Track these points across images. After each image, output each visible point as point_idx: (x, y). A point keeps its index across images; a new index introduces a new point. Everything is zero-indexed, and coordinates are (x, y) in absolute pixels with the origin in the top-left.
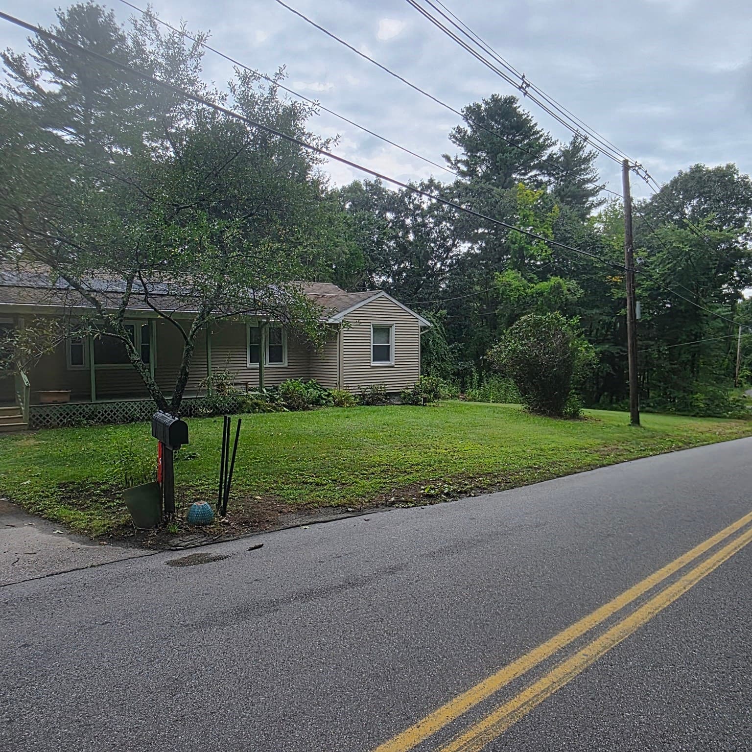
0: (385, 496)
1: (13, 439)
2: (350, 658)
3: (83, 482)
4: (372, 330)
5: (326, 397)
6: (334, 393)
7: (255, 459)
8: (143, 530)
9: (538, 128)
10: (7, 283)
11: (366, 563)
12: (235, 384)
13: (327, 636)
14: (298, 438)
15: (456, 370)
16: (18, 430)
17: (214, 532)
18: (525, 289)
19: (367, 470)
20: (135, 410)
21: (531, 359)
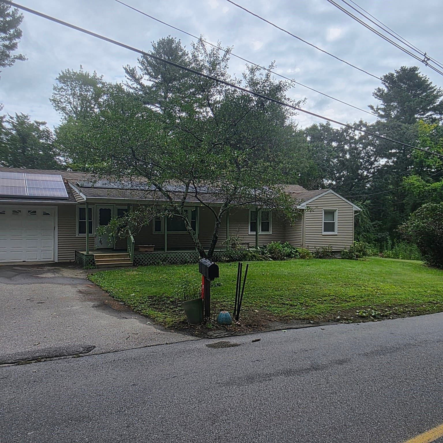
0: (334, 315)
1: (126, 271)
2: (317, 415)
3: (161, 296)
4: (323, 213)
5: (295, 253)
6: (300, 250)
7: (254, 288)
8: (192, 325)
9: (432, 85)
10: (125, 188)
11: (324, 356)
12: (242, 244)
13: (301, 399)
14: (279, 277)
15: (376, 238)
16: (127, 266)
17: (232, 330)
18: (424, 187)
19: (321, 298)
20: (187, 257)
21: (429, 232)
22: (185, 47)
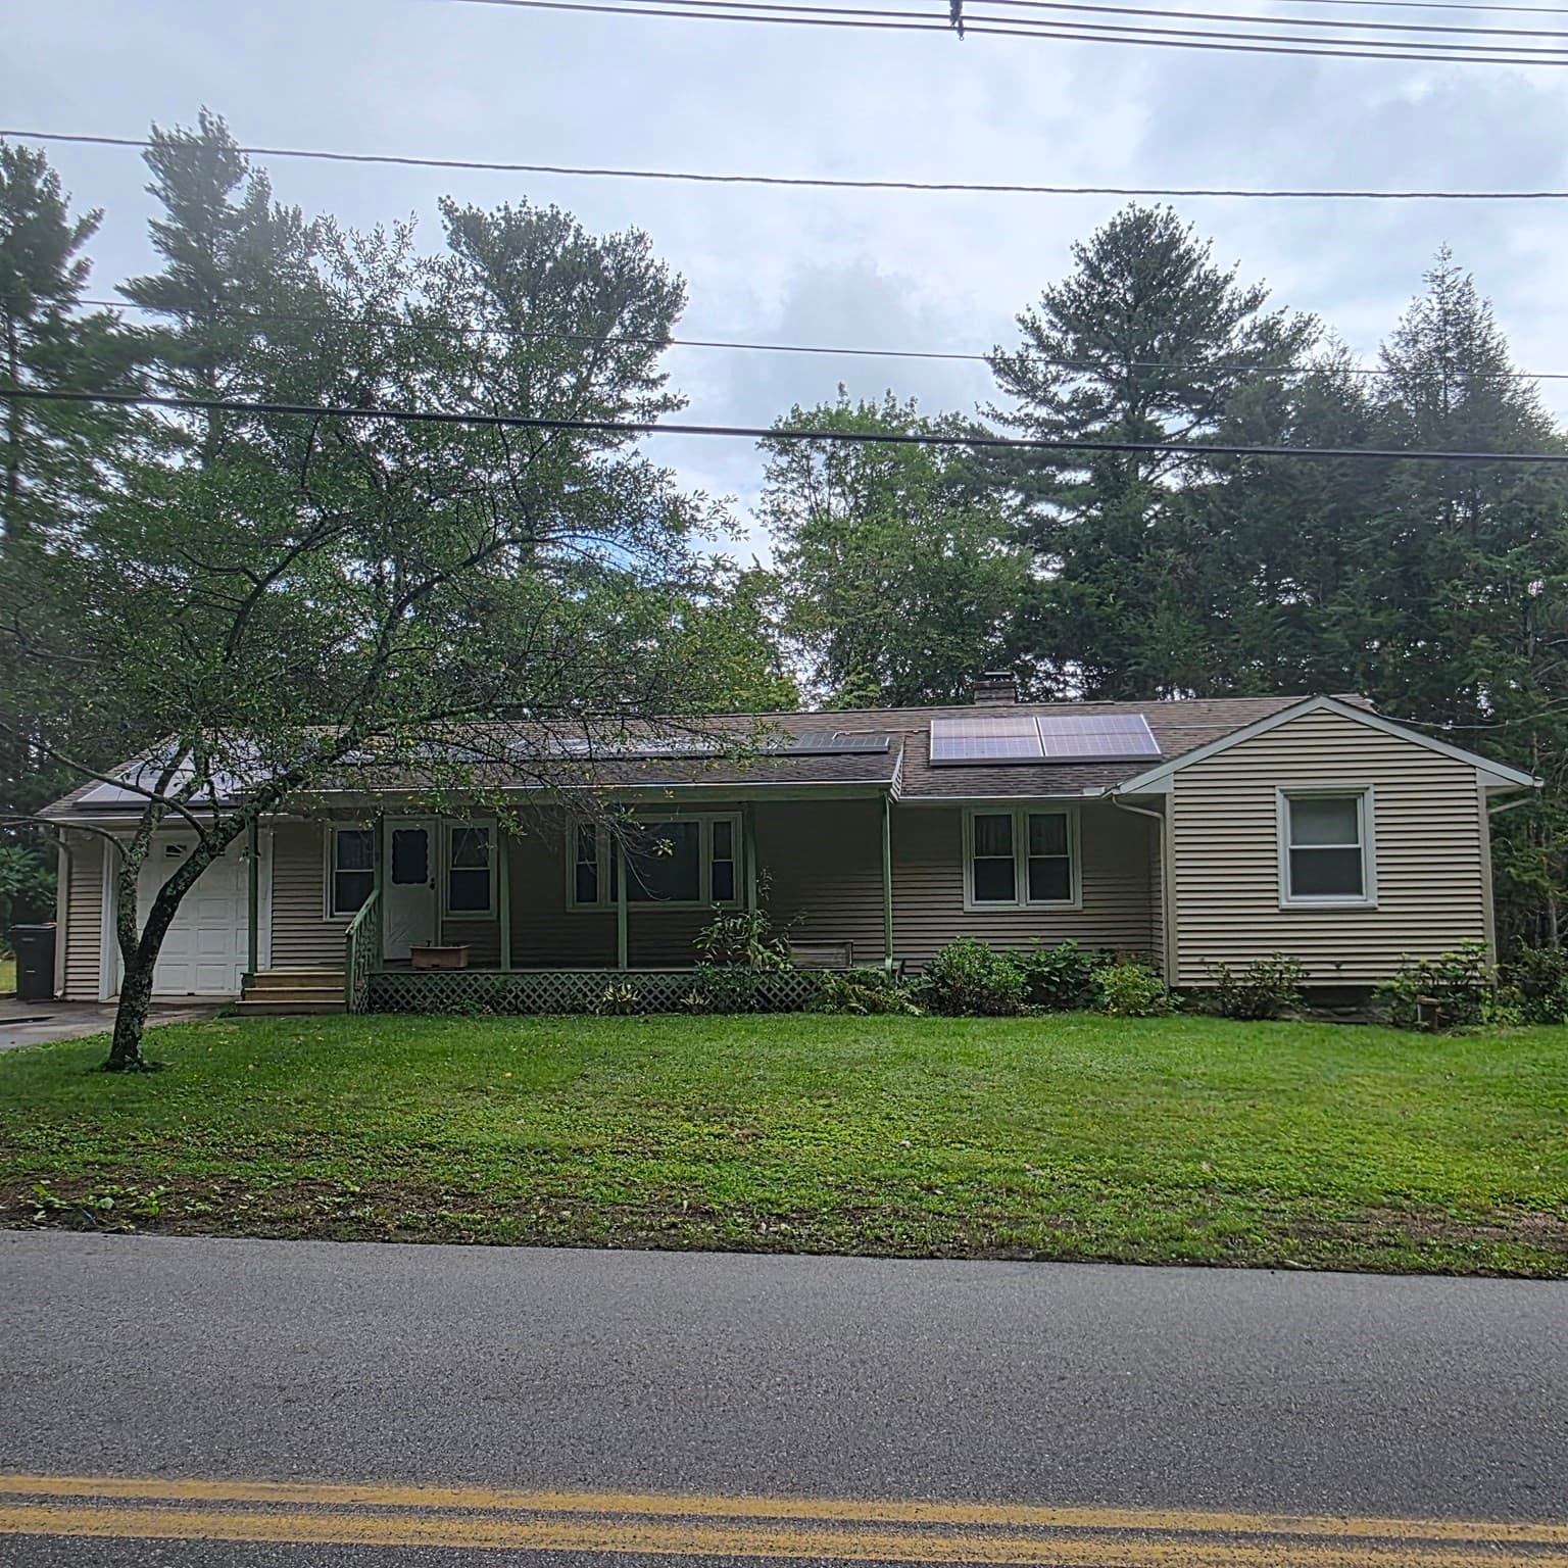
4: (1283, 807)
22: (1190, 228)
